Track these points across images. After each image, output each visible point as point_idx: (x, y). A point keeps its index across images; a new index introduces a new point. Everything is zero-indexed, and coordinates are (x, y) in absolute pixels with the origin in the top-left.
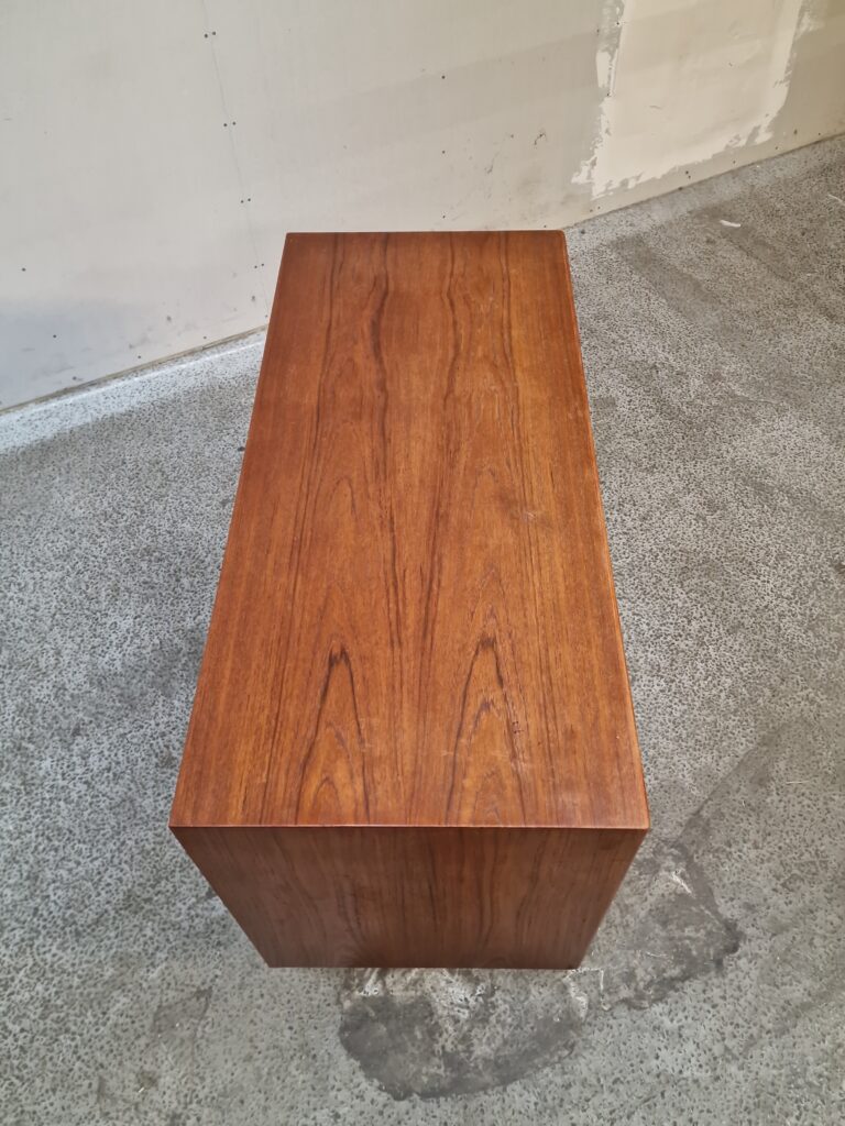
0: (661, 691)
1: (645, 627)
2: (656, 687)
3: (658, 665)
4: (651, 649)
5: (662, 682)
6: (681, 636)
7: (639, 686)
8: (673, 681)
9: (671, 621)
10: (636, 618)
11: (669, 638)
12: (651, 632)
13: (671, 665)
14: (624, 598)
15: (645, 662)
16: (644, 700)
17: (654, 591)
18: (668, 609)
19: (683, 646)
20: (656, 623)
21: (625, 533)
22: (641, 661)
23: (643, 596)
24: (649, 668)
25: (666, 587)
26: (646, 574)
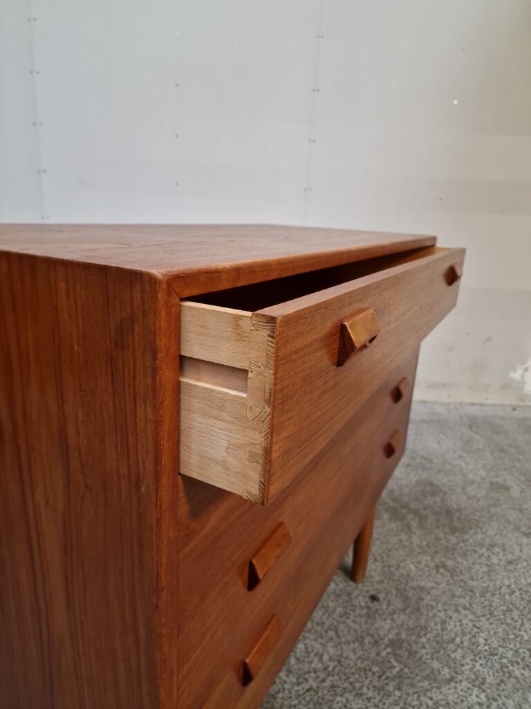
0: (479, 704)
1: (481, 641)
2: (474, 697)
3: (484, 679)
4: (481, 662)
5: (483, 696)
6: (518, 664)
7: (456, 688)
8: (495, 700)
9: (512, 646)
10: (475, 630)
11: (504, 661)
12: (487, 648)
13: (499, 684)
14: (469, 609)
15: (471, 670)
16: (456, 703)
17: (502, 617)
18: (512, 636)
19: (517, 673)
20: (495, 643)
21: (488, 565)
22: (467, 667)
23: (488, 616)
24: (473, 677)
25: (516, 617)
26: (498, 601)
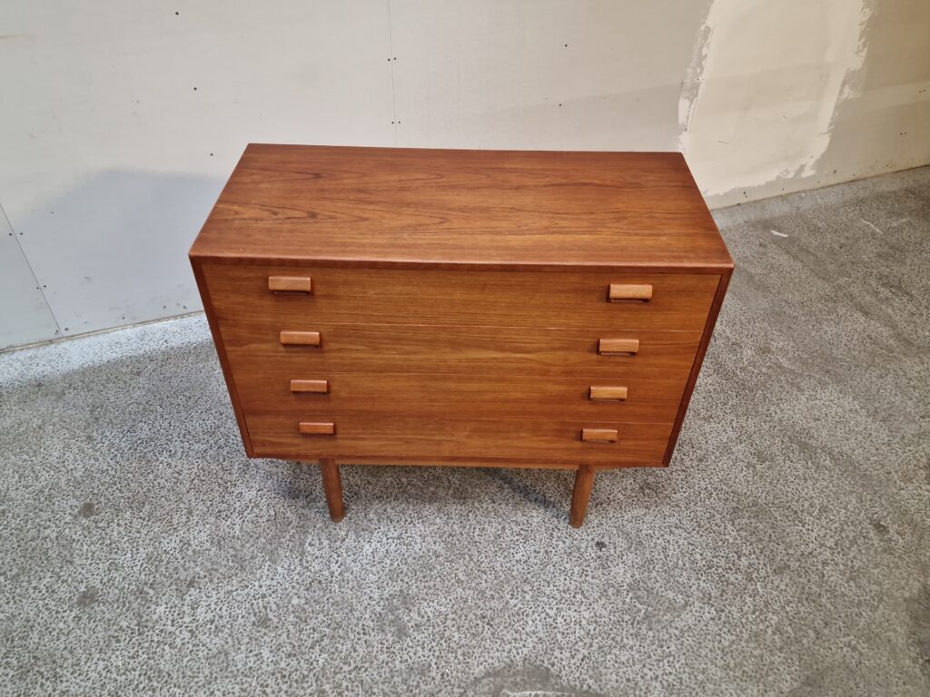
0: (712, 619)
1: (698, 557)
2: (706, 614)
3: (710, 594)
4: (703, 578)
5: (713, 611)
6: (731, 569)
7: (691, 611)
8: (723, 611)
9: (722, 554)
10: (691, 547)
11: (720, 570)
12: (704, 562)
13: (722, 595)
14: (681, 528)
15: (698, 589)
16: (695, 625)
17: (708, 525)
18: (720, 543)
19: (732, 579)
20: (709, 555)
21: (684, 471)
22: (694, 588)
23: (697, 529)
24: (701, 595)
25: (719, 521)
26: (701, 509)
